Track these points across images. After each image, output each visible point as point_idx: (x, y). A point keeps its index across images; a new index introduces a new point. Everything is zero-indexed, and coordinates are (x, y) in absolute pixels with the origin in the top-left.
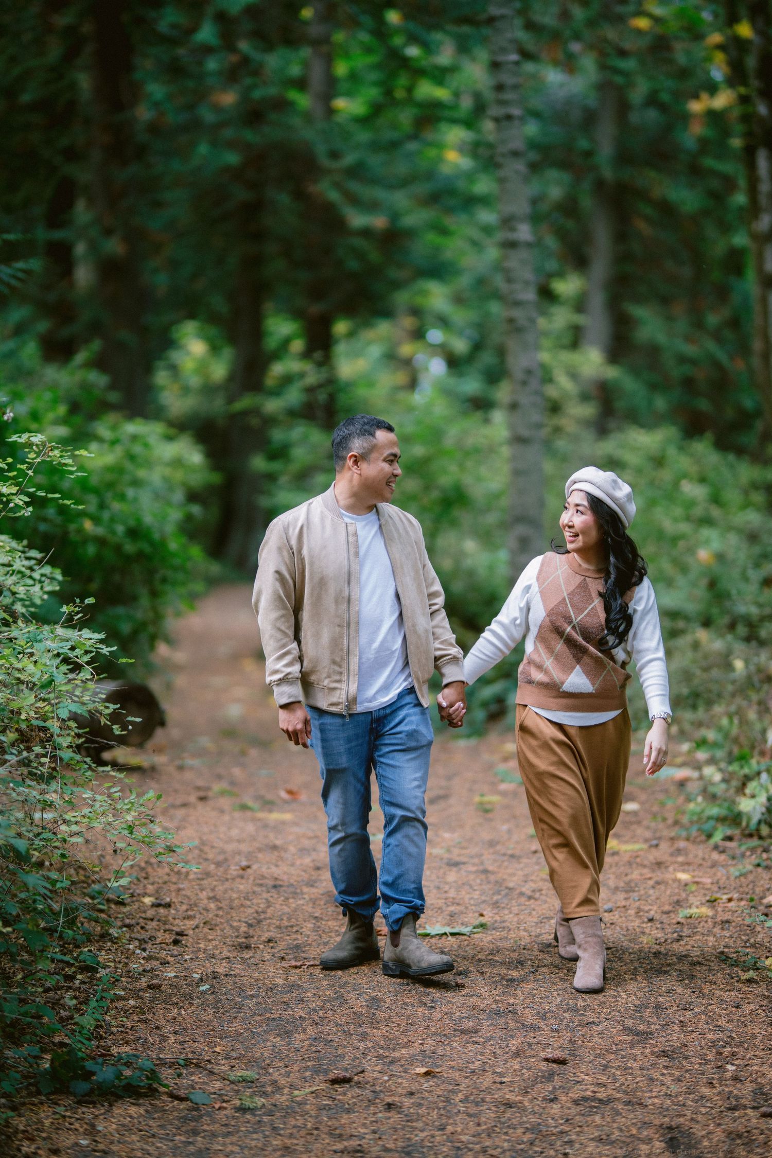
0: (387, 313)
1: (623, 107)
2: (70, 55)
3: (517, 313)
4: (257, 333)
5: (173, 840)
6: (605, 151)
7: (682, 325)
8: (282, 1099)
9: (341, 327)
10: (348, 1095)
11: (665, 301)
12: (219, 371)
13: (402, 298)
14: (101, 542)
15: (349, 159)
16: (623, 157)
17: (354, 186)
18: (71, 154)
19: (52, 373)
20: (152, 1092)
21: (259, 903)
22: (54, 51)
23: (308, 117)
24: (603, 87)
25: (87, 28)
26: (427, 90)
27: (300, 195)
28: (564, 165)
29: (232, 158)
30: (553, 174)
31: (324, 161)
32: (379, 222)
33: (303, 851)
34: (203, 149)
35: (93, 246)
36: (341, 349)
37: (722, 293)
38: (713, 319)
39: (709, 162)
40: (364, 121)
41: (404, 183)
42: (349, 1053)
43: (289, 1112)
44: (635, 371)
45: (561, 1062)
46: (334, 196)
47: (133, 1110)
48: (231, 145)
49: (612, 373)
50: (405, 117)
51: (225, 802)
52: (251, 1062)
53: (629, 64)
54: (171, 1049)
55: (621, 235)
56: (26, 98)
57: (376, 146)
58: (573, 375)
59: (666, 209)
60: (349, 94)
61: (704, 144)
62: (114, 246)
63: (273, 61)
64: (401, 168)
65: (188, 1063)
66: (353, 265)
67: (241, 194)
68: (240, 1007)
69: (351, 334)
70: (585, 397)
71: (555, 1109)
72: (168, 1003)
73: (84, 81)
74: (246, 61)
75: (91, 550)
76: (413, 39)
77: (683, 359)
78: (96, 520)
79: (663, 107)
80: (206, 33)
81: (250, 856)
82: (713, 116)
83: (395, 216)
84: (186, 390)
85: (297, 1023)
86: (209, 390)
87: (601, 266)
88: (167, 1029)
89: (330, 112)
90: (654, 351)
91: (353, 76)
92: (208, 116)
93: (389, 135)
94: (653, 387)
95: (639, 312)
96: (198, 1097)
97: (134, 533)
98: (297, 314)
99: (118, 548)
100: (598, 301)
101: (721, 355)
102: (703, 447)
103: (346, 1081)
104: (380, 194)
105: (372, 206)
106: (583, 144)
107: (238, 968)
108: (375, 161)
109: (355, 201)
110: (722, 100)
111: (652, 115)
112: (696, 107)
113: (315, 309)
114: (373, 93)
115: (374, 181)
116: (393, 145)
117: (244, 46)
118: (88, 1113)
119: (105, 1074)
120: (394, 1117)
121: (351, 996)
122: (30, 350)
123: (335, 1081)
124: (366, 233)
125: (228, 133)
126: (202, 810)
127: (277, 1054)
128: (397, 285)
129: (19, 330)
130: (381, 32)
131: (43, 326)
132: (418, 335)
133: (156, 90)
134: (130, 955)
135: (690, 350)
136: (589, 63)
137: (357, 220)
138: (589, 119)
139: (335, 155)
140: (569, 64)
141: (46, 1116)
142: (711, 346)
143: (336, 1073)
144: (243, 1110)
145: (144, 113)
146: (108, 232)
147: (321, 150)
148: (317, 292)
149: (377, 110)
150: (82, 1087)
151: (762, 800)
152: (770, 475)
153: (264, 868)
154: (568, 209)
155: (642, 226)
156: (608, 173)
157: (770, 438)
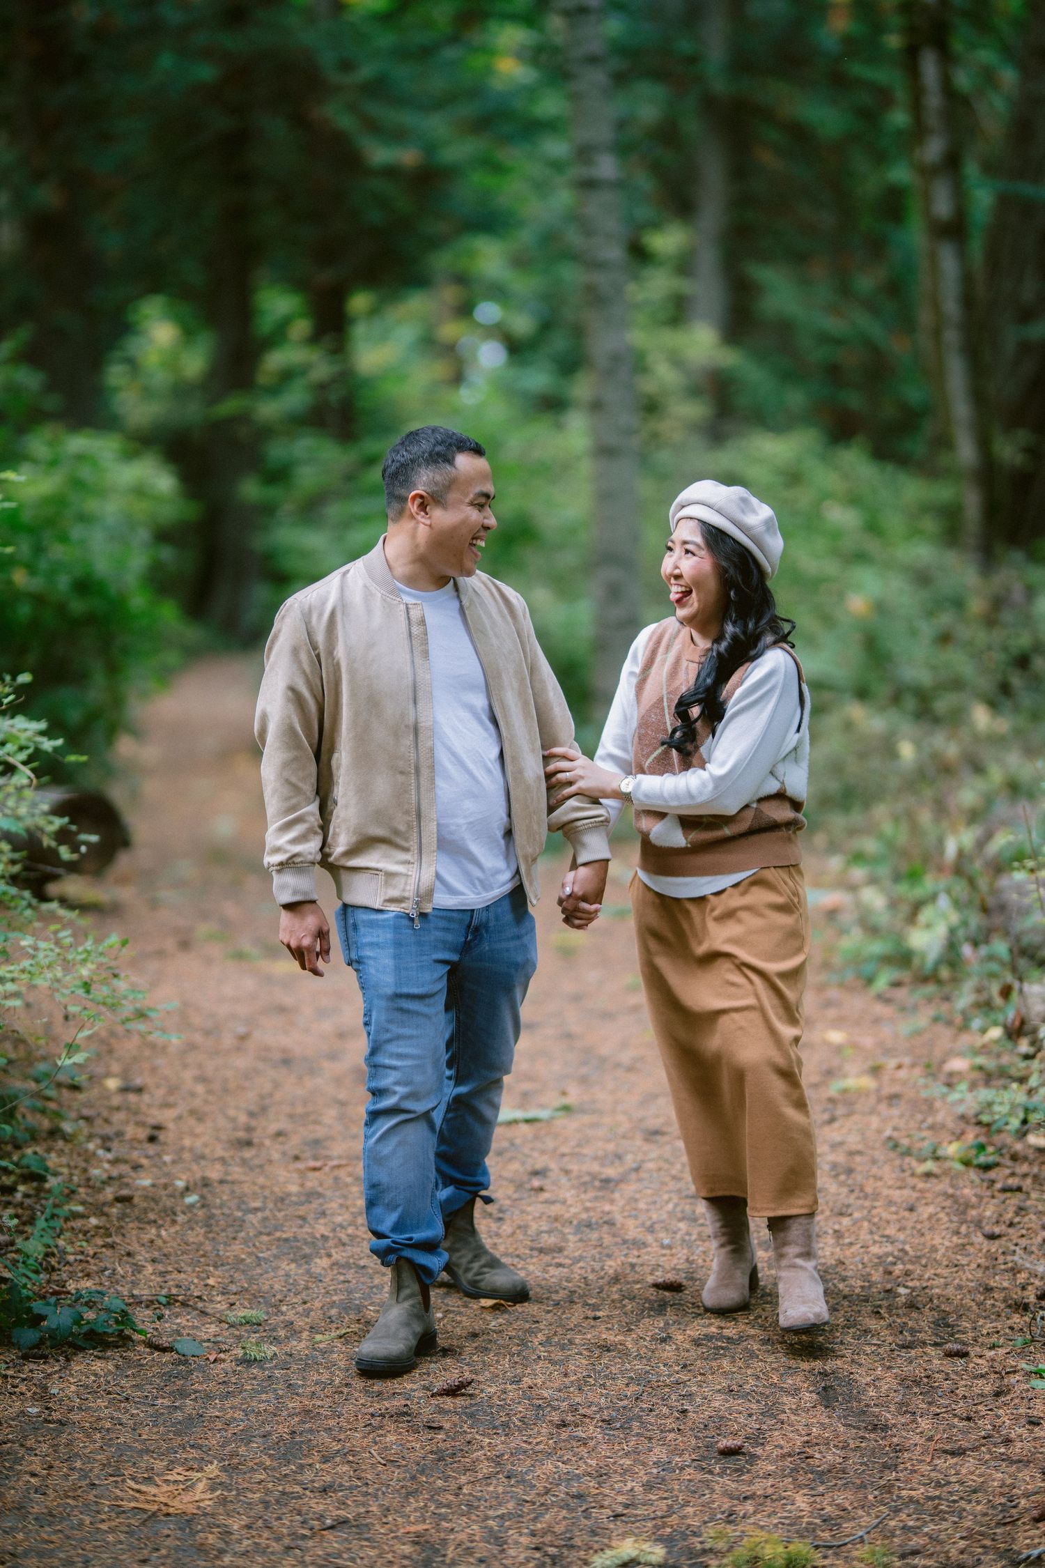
0: (422, 282)
3: (598, 278)
4: (244, 310)
5: (145, 1001)
6: (716, 55)
7: (822, 294)
8: (299, 1346)
9: (359, 302)
11: (800, 257)
12: (195, 363)
14: (39, 600)
15: (366, 72)
16: (741, 64)
17: (377, 110)
20: (123, 1341)
21: (264, 1083)
28: (660, 76)
29: (206, 72)
30: (646, 88)
31: (332, 74)
32: (407, 156)
34: (166, 61)
35: (19, 197)
37: (877, 248)
39: (858, 70)
40: (385, 19)
41: (440, 103)
43: (309, 1363)
44: (761, 356)
45: (676, 1288)
46: (346, 122)
47: (98, 1366)
48: (203, 55)
51: (214, 949)
52: (256, 1298)
54: (148, 1283)
55: (740, 170)
57: (402, 54)
58: (676, 361)
59: (800, 134)
62: (47, 196)
64: (437, 83)
65: (171, 1301)
66: (374, 216)
67: (219, 122)
68: (240, 1224)
69: (374, 312)
70: (695, 392)
71: (668, 1351)
72: (144, 1221)
75: (24, 611)
77: (825, 339)
78: (30, 569)
81: (248, 1020)
83: (430, 148)
84: (148, 392)
85: (318, 1244)
87: (712, 213)
88: (142, 1256)
89: (339, 7)
90: (785, 328)
92: (172, 15)
93: (420, 38)
94: (786, 377)
95: (763, 275)
96: (185, 1346)
97: (83, 586)
98: (299, 285)
99: (61, 609)
100: (708, 260)
102: (852, 457)
104: (406, 118)
105: (398, 136)
106: (685, 45)
107: (237, 1172)
108: (402, 73)
109: (375, 128)
113: (326, 277)
115: (401, 101)
116: (425, 53)
118: (36, 1370)
119: (59, 1318)
124: (391, 172)
126: (184, 961)
127: (292, 1286)
128: (436, 243)
132: (464, 311)
134: (89, 1157)
135: (834, 325)
137: (380, 154)
138: (692, 14)
139: (346, 65)
142: (863, 319)
144: (247, 1362)
145: (84, 12)
146: (39, 177)
147: (327, 59)
148: (326, 256)
149: (403, 3)
150: (29, 1336)
151: (941, 930)
152: (944, 492)
153: (271, 1035)
154: (667, 134)
155: (767, 159)
156: (720, 85)
157: (944, 442)
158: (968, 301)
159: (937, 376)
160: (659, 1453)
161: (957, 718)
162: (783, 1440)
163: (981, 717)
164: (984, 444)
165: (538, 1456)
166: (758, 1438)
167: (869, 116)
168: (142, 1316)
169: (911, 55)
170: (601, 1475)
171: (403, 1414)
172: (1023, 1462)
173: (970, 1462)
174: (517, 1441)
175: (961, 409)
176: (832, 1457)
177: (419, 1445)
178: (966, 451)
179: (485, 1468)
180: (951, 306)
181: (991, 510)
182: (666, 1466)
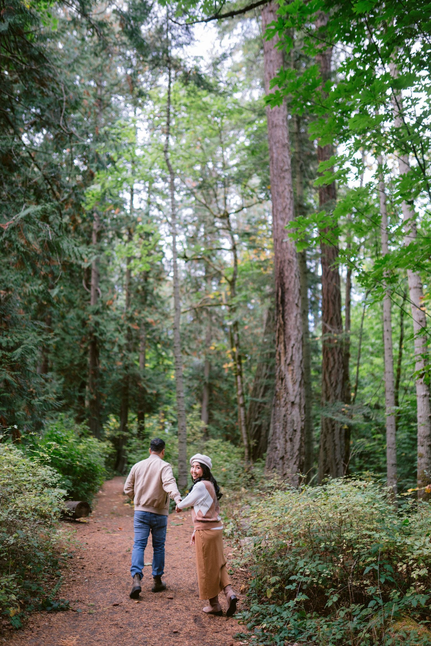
0: (158, 412)
1: (210, 367)
2: (85, 353)
3: (181, 413)
4: (126, 417)
5: (88, 541)
6: (206, 376)
7: (224, 415)
8: (100, 610)
9: (146, 415)
10: (117, 609)
11: (220, 410)
12: (118, 425)
13: (160, 409)
14: (81, 467)
15: (148, 377)
16: (211, 378)
17: (149, 384)
18: (85, 376)
19: (76, 426)
20: (68, 609)
21: (106, 557)
22: (82, 352)
23: (139, 368)
24: (206, 361)
25: (89, 348)
26: (166, 362)
27: (137, 386)
28: (197, 379)
29: (121, 377)
30: (195, 381)
31: (142, 378)
32: (154, 392)
33: (119, 544)
34: (114, 375)
35: (89, 396)
36: (146, 421)
37: (233, 408)
38: (231, 414)
39: (229, 379)
40: (153, 369)
41: (161, 383)
42: (120, 597)
43: (101, 614)
44: (213, 426)
45: (172, 599)
46: (144, 386)
47: (62, 614)
48: (121, 374)
49: (207, 426)
50: (162, 368)
51: (104, 531)
52: (94, 600)
53: (211, 357)
54: (75, 597)
55: (210, 395)
56: (76, 363)
57: (154, 375)
58: (198, 427)
59: (220, 389)
60: (150, 363)
61: (229, 375)
62: (94, 397)
63: (131, 355)
64: (160, 379)
65: (78, 601)
66: (148, 401)
67: (123, 385)
68: (94, 585)
69: (149, 417)
70: (201, 432)
71: (168, 612)
72: (77, 585)
73: (89, 359)
74: (125, 355)
75: (78, 469)
76: (163, 350)
77: (224, 423)
78: (80, 462)
79: (219, 366)
80: (116, 349)
81: (106, 545)
82: (230, 369)
83: (158, 391)
84: (110, 430)
85: (108, 589)
86: (116, 430)
87: (206, 402)
88: (75, 592)
89: (144, 366)
90: (218, 421)
91: (151, 359)
92: (115, 367)
93: (157, 372)
94: (218, 429)
95: (214, 412)
96: (79, 611)
97: (89, 465)
98: (136, 412)
99: (85, 469)
100: (205, 410)
101: (233, 422)
102: (228, 443)
103: (117, 605)
104: (155, 385)
105: (153, 388)
106: (201, 374)
107: (96, 575)
108: (154, 378)
109: (149, 387)
110: (231, 365)
111: (216, 368)
112: (225, 366)
113: (140, 411)
114: (155, 363)
115: (153, 382)
116: (159, 374)
117: (124, 352)
118: (49, 615)
119: (55, 605)
120: (128, 615)
121: (122, 582)
122: (72, 421)
123: (115, 605)
124: (151, 394)
125: (119, 371)
126: (98, 534)
127: (101, 598)
128: (159, 406)
129: (70, 416)
130: (156, 349)
131: (77, 415)
132: (165, 417)
133: (104, 361)
134: (70, 572)
135: (226, 421)
136: (203, 357)
137: (149, 391)
138: (203, 370)
139: (144, 377)
140: (199, 357)
141: (38, 617)
142: (230, 420)
143: (116, 603)
144: (90, 614)
145: (101, 367)
146: (92, 394)
147: (142, 376)
148: (140, 408)
149: (155, 366)
150: (49, 608)
151: (230, 529)
152: (242, 450)
153: (109, 548)
154: (199, 389)
155: (215, 393)
156: (207, 381)
157: (242, 441)
158: (245, 417)
159: (241, 430)
160: (162, 633)
161: (239, 490)
162: (186, 630)
163: (243, 489)
164: (248, 441)
165: (139, 633)
166: (181, 630)
167: (231, 386)
168: (71, 605)
169: (236, 376)
170: (151, 637)
171: (117, 624)
172: (229, 634)
173: (219, 634)
174: (136, 630)
175: (244, 436)
176: (194, 633)
177: (118, 631)
178: (245, 443)
179: (129, 636)
180: (243, 419)
181: (249, 453)
182: (163, 635)
